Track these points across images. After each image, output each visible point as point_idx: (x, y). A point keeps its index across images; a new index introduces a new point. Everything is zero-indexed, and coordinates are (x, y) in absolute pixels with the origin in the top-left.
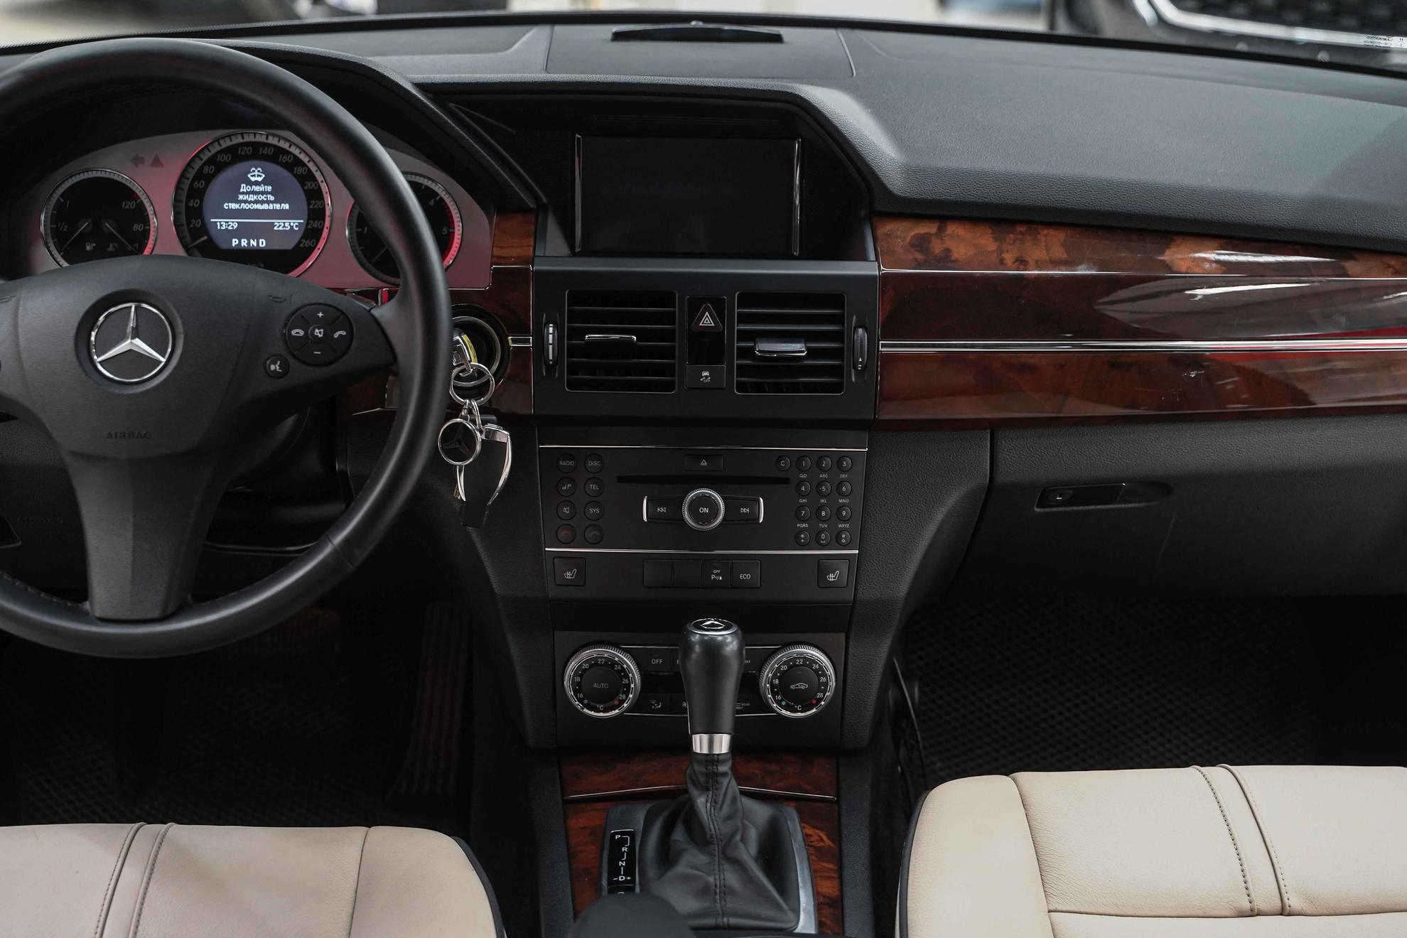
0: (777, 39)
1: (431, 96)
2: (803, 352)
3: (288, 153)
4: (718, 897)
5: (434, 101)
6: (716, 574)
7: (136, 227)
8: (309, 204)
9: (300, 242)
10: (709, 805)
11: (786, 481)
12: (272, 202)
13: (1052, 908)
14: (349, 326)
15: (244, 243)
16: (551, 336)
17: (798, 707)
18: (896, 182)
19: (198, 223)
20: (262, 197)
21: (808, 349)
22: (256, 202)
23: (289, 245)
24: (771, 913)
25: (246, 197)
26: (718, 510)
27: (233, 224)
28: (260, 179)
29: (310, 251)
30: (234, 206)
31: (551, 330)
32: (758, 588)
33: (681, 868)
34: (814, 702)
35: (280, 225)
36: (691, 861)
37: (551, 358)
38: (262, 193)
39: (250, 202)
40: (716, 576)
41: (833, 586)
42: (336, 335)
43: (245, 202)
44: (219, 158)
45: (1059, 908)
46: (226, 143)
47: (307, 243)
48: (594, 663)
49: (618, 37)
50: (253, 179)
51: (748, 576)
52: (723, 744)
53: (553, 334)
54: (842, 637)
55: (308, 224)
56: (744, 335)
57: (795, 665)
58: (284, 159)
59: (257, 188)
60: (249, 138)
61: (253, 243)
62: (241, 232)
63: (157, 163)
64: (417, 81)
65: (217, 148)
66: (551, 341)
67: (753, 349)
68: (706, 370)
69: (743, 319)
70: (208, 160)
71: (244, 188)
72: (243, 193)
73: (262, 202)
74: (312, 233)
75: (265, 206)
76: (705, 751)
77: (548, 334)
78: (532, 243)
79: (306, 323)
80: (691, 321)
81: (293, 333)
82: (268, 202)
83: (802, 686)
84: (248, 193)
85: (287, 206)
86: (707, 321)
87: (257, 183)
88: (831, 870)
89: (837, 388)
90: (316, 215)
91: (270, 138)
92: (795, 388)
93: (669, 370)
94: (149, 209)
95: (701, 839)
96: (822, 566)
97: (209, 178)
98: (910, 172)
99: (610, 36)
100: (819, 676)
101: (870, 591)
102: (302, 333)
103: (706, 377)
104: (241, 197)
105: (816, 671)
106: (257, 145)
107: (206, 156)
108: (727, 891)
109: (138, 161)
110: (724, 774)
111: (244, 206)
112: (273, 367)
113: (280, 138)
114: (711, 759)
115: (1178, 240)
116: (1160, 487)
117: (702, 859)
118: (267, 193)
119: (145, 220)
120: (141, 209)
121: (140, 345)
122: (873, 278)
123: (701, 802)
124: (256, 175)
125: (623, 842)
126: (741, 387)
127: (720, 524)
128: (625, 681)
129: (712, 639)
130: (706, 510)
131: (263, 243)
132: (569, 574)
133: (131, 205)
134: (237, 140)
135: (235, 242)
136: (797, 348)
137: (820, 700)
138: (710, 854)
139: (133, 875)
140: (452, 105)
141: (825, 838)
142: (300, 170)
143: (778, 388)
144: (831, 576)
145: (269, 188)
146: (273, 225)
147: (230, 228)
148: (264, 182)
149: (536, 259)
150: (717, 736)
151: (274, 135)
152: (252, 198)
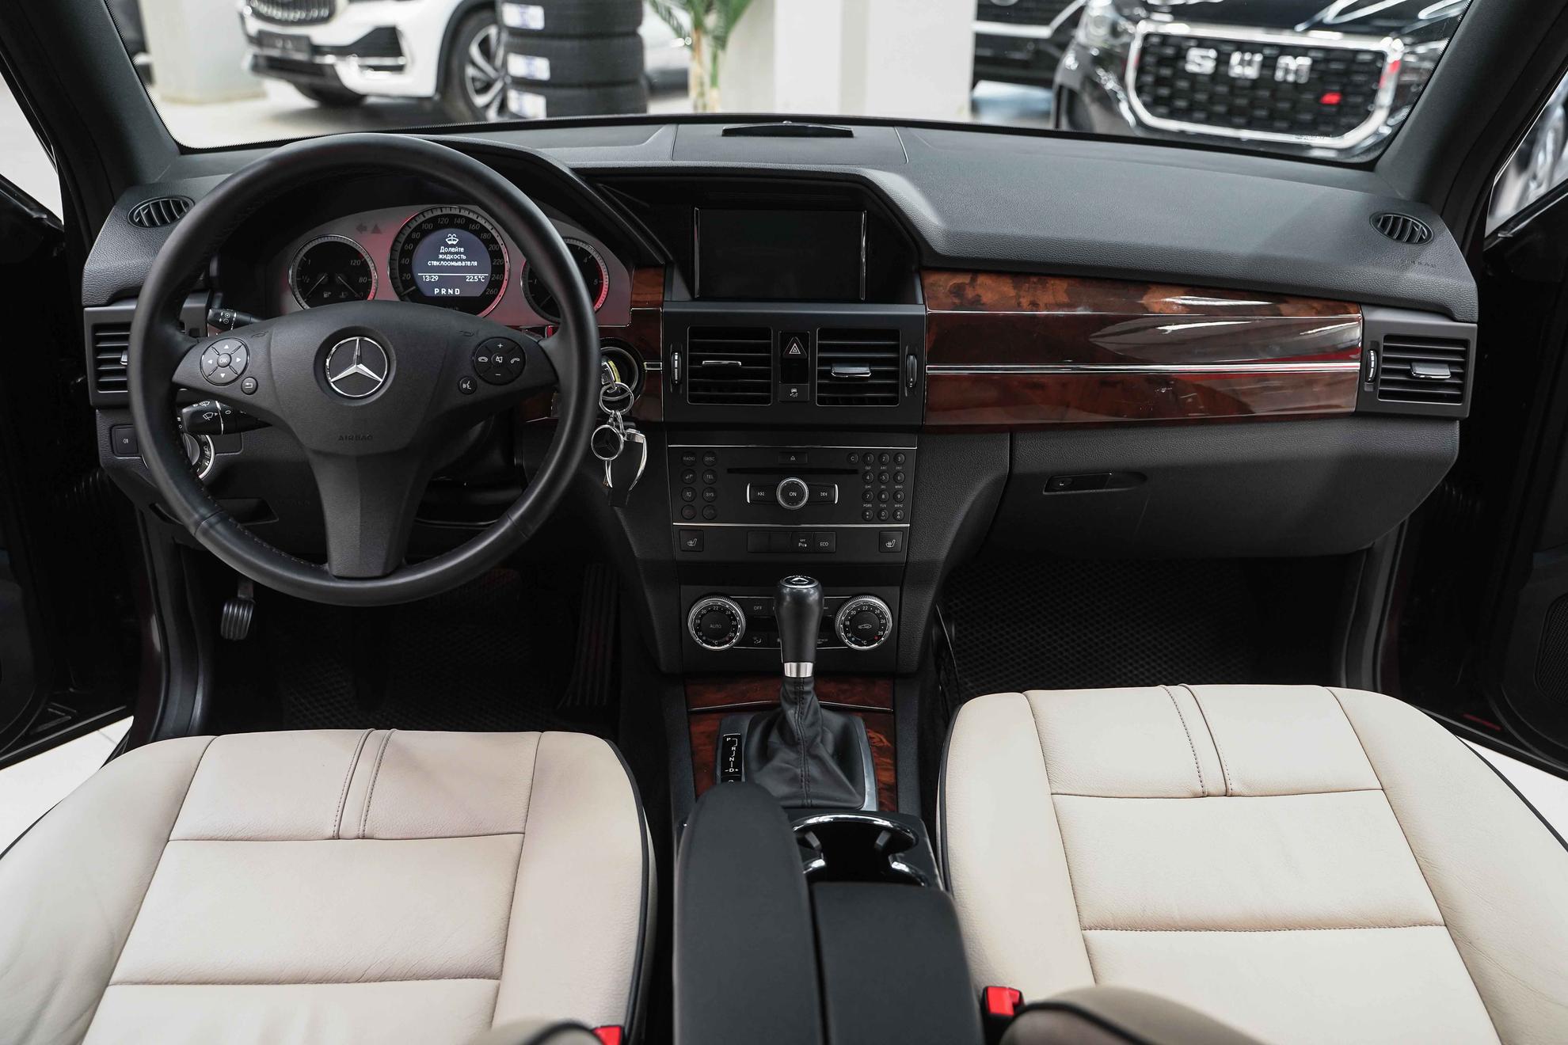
0: (849, 134)
1: (584, 178)
2: (868, 374)
3: (476, 222)
4: (803, 784)
5: (586, 182)
6: (802, 543)
7: (362, 280)
8: (492, 262)
9: (485, 291)
10: (797, 715)
11: (855, 472)
12: (464, 260)
13: (1054, 791)
14: (522, 355)
15: (443, 292)
16: (676, 362)
17: (864, 642)
18: (939, 244)
19: (407, 276)
20: (457, 257)
21: (872, 371)
22: (452, 260)
23: (478, 293)
24: (845, 796)
25: (445, 257)
26: (804, 493)
27: (435, 277)
28: (455, 243)
29: (493, 297)
30: (435, 263)
31: (676, 357)
32: (834, 553)
33: (776, 762)
34: (876, 638)
35: (471, 278)
36: (784, 757)
37: (676, 378)
38: (457, 253)
39: (448, 261)
40: (802, 544)
41: (890, 551)
42: (512, 361)
43: (444, 260)
44: (424, 226)
45: (1059, 792)
46: (429, 215)
47: (492, 292)
48: (710, 610)
49: (727, 133)
50: (450, 243)
51: (827, 544)
52: (807, 669)
53: (678, 360)
54: (898, 589)
55: (492, 277)
56: (823, 361)
57: (862, 611)
58: (473, 227)
59: (453, 250)
60: (446, 211)
61: (451, 291)
62: (441, 283)
63: (376, 230)
64: (572, 167)
65: (421, 219)
66: (676, 366)
67: (830, 371)
68: (795, 387)
69: (822, 348)
70: (415, 228)
71: (443, 249)
72: (442, 253)
73: (457, 260)
74: (495, 284)
75: (459, 264)
76: (794, 675)
77: (674, 360)
78: (662, 291)
79: (490, 351)
80: (782, 351)
81: (480, 359)
82: (462, 260)
83: (867, 626)
84: (446, 253)
85: (476, 264)
86: (795, 350)
87: (453, 246)
88: (888, 763)
89: (893, 401)
90: (498, 270)
91: (462, 211)
92: (862, 401)
93: (766, 388)
94: (371, 265)
95: (791, 740)
96: (882, 536)
97: (416, 242)
98: (949, 236)
99: (721, 132)
100: (880, 619)
101: (915, 557)
102: (486, 360)
103: (795, 393)
104: (441, 256)
105: (877, 615)
106: (452, 217)
107: (414, 225)
108: (810, 780)
109: (361, 228)
110: (808, 693)
111: (443, 263)
112: (464, 386)
113: (470, 211)
114: (798, 681)
115: (1154, 288)
116: (1138, 476)
117: (792, 756)
118: (461, 253)
119: (369, 275)
120: (365, 265)
121: (363, 369)
122: (921, 317)
123: (791, 713)
124: (452, 239)
125: (732, 743)
126: (821, 400)
127: (806, 505)
128: (734, 623)
129: (799, 591)
130: (794, 494)
131: (457, 292)
132: (691, 542)
133: (355, 263)
134: (438, 213)
135: (436, 291)
136: (863, 371)
137: (881, 636)
138: (798, 752)
139: (365, 767)
140: (600, 185)
141: (884, 740)
142: (485, 236)
143: (848, 401)
144: (890, 543)
145: (462, 250)
146: (465, 277)
147: (433, 280)
148: (458, 245)
149: (664, 303)
150: (803, 665)
151: (466, 209)
152: (449, 257)
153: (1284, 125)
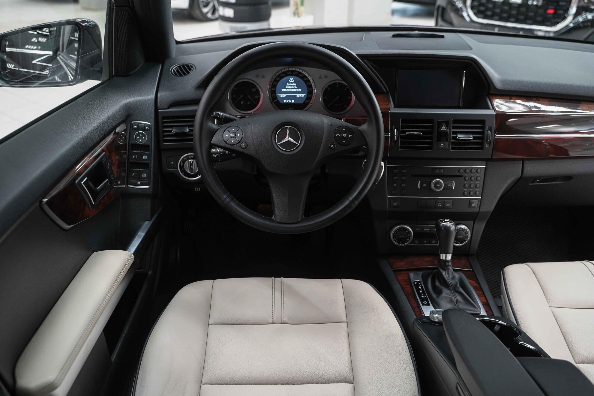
0: (443, 37)
2: (471, 138)
3: (302, 74)
4: (456, 303)
5: (361, 59)
6: (440, 204)
7: (256, 97)
8: (308, 89)
9: (305, 101)
10: (446, 275)
11: (462, 176)
12: (296, 89)
13: (550, 306)
14: (353, 133)
15: (287, 101)
16: (396, 133)
17: (459, 243)
18: (498, 85)
19: (274, 95)
20: (293, 87)
21: (473, 137)
22: (291, 89)
23: (302, 102)
24: (473, 309)
25: (288, 87)
26: (442, 185)
27: (284, 95)
28: (293, 82)
29: (308, 104)
30: (285, 90)
31: (396, 131)
32: (451, 208)
33: (444, 294)
34: (464, 241)
35: (299, 96)
36: (446, 292)
37: (395, 139)
38: (293, 86)
39: (290, 89)
40: (440, 205)
41: (474, 207)
42: (349, 136)
43: (288, 89)
44: (281, 75)
45: (552, 306)
46: (283, 71)
47: (307, 101)
48: (399, 229)
49: (394, 36)
50: (290, 82)
51: (449, 205)
52: (449, 257)
53: (396, 132)
54: (472, 222)
55: (307, 95)
56: (455, 133)
57: (459, 231)
58: (301, 75)
59: (292, 84)
60: (290, 69)
61: (290, 101)
62: (287, 98)
63: (263, 77)
64: (357, 53)
65: (280, 72)
66: (396, 134)
67: (457, 136)
68: (442, 143)
69: (454, 128)
70: (278, 76)
71: (288, 84)
72: (287, 86)
73: (293, 89)
74: (309, 98)
75: (294, 90)
76: (444, 259)
77: (395, 132)
78: (388, 104)
79: (340, 132)
80: (438, 129)
81: (337, 135)
82: (295, 89)
83: (461, 237)
84: (289, 86)
85: (300, 90)
86: (444, 128)
87: (292, 83)
88: (481, 294)
89: (481, 149)
90: (310, 93)
91: (297, 69)
92: (465, 149)
93: (431, 143)
94: (260, 91)
95: (446, 285)
96: (470, 202)
97: (278, 81)
98: (504, 82)
99: (391, 36)
100: (466, 234)
101: (482, 210)
102: (339, 135)
103: (442, 145)
104: (287, 87)
105: (465, 232)
106: (292, 71)
107: (277, 74)
108: (457, 301)
109: (257, 76)
110: (450, 265)
111: (288, 90)
112: (331, 146)
113: (300, 69)
114: (446, 261)
115: (583, 102)
116: (568, 178)
117: (448, 291)
118: (295, 86)
119: (259, 95)
120: (258, 91)
122: (493, 115)
123: (444, 273)
124: (292, 80)
125: (418, 285)
126: (453, 149)
127: (442, 189)
128: (409, 235)
129: (446, 226)
130: (439, 185)
131: (293, 101)
132: (395, 204)
133: (254, 90)
134: (287, 70)
135: (285, 101)
136: (471, 137)
137: (466, 241)
138: (450, 290)
141: (475, 283)
142: (305, 79)
143: (460, 149)
144: (473, 205)
145: (295, 84)
146: (296, 96)
147: (283, 97)
148: (294, 83)
149: (391, 109)
150: (448, 255)
151: (298, 68)
152: (290, 87)
153: (530, 22)
